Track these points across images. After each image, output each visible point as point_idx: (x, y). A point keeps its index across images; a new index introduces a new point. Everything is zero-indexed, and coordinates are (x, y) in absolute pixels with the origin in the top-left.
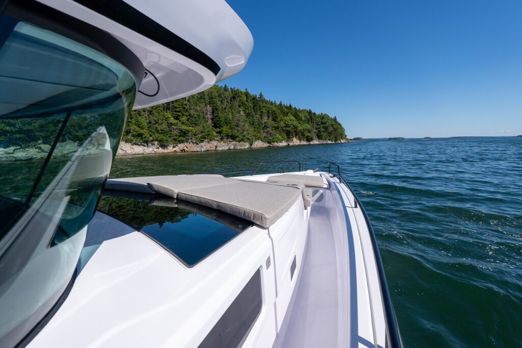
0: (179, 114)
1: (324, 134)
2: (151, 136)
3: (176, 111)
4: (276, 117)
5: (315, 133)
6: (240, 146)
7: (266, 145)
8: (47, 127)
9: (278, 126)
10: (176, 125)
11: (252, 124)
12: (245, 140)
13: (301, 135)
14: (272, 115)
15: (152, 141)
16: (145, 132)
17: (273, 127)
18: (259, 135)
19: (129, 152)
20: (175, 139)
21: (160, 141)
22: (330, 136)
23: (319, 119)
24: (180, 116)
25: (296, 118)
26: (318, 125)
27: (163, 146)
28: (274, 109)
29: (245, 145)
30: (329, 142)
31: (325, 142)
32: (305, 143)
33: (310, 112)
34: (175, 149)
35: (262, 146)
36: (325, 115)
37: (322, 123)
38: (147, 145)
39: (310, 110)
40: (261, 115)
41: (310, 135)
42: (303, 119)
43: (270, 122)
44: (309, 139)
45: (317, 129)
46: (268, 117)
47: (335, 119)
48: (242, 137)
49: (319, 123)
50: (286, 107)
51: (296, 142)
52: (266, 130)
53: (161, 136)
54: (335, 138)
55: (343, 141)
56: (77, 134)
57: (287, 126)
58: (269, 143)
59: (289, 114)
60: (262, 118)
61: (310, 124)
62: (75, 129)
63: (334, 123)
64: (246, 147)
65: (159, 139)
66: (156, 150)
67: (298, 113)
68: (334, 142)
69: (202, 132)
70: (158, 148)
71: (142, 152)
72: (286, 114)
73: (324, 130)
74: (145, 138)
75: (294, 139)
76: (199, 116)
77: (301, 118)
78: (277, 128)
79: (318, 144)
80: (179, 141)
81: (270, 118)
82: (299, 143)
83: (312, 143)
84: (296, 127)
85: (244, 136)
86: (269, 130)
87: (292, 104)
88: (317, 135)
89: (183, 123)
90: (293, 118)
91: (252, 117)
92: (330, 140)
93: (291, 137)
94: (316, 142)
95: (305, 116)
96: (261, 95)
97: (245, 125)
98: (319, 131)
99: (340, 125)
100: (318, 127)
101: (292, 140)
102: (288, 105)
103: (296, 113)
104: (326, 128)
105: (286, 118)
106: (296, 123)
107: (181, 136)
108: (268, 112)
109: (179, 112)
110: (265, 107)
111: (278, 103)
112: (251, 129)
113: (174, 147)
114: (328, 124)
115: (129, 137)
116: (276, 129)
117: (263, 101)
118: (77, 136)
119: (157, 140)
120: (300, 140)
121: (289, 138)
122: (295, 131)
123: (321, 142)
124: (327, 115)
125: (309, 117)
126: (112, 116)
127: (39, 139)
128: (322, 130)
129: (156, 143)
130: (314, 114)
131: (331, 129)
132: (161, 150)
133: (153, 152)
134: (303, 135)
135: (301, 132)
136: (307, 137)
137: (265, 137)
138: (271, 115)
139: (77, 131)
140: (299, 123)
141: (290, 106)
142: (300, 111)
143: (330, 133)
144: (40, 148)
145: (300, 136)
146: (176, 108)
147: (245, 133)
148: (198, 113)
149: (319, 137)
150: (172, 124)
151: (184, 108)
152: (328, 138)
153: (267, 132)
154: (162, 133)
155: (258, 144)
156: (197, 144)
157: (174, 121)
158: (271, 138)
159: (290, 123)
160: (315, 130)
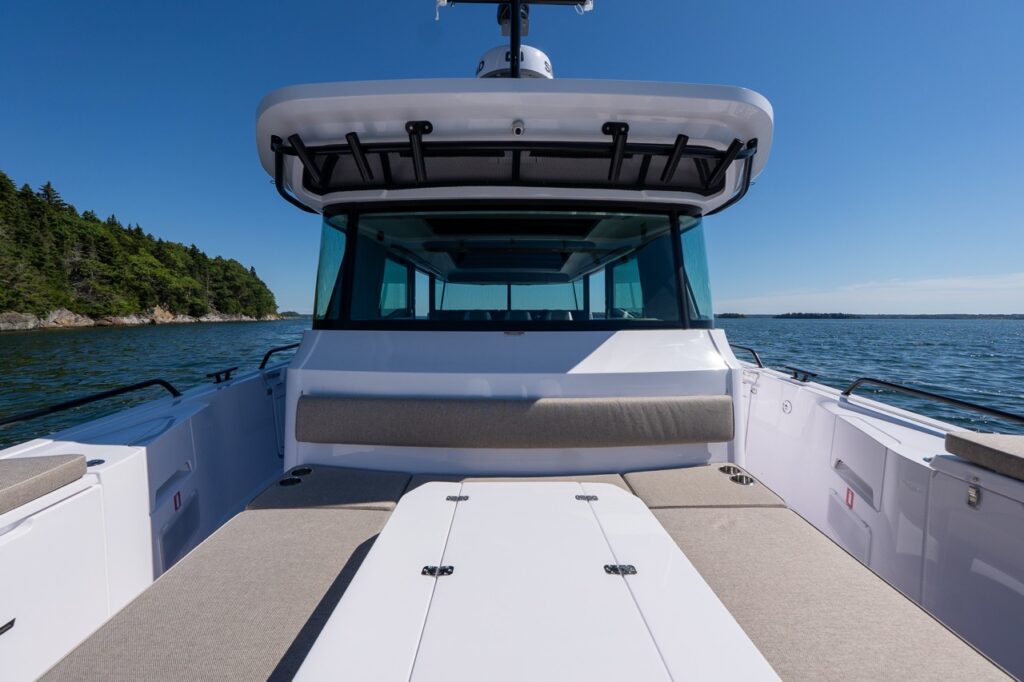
1: (233, 302)
4: (111, 254)
5: (210, 297)
6: (10, 322)
7: (86, 322)
9: (117, 277)
11: (38, 264)
12: (22, 305)
13: (173, 300)
14: (98, 248)
17: (103, 277)
18: (63, 294)
22: (245, 307)
23: (219, 268)
25: (161, 261)
26: (215, 281)
28: (102, 232)
29: (26, 321)
30: (245, 318)
31: (234, 319)
32: (187, 319)
33: (193, 252)
35: (72, 324)
36: (231, 261)
37: (226, 278)
39: (193, 246)
40: (57, 244)
41: (198, 301)
42: (181, 264)
43: (93, 262)
44: (195, 311)
45: (214, 289)
46: (85, 250)
47: (253, 273)
48: (10, 298)
49: (220, 277)
50: (129, 232)
51: (162, 315)
52: (81, 284)
54: (258, 310)
55: (273, 318)
57: (139, 276)
58: (92, 316)
59: (142, 250)
60: (62, 252)
61: (198, 278)
63: (253, 281)
64: (31, 325)
67: (166, 250)
68: (254, 319)
72: (135, 250)
73: (232, 293)
75: (158, 311)
77: (175, 262)
78: (113, 281)
79: (220, 322)
81: (93, 255)
82: (170, 320)
83: (204, 319)
84: (160, 283)
85: (17, 295)
86: (92, 282)
87: (141, 226)
88: (215, 303)
90: (152, 259)
91: (35, 245)
92: (246, 315)
93: (149, 303)
94: (213, 317)
95: (182, 260)
96: (48, 190)
97: (14, 265)
98: (219, 294)
99: (263, 284)
100: (215, 285)
101: (152, 312)
102: (134, 227)
103: (161, 250)
104: (236, 289)
105: (134, 258)
106: (163, 272)
108: (82, 238)
110: (68, 223)
111: (103, 218)
112: (39, 279)
114: (238, 280)
116: (111, 283)
117: (59, 207)
120: (173, 311)
121: (144, 306)
122: (160, 293)
123: (227, 318)
124: (236, 262)
125: (192, 262)
128: (228, 292)
130: (204, 255)
131: (246, 292)
134: (180, 300)
135: (174, 294)
136: (192, 306)
137: (79, 301)
138: (93, 248)
140: (171, 273)
141: (139, 230)
142: (170, 246)
143: (245, 300)
145: (174, 303)
147: (18, 287)
149: (221, 308)
152: (242, 310)
153: (85, 290)
155: (62, 318)
158: (98, 305)
159: (147, 270)
160: (209, 292)
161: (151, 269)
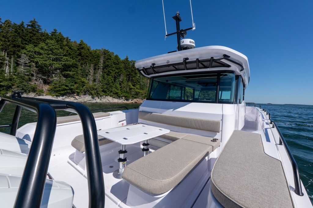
0: (135, 83)
2: (122, 94)
3: (133, 82)
8: (79, 88)
10: (134, 89)
15: (122, 97)
16: (119, 92)
19: (111, 101)
20: (133, 97)
21: (125, 97)
24: (135, 84)
27: (127, 100)
34: (132, 101)
38: (120, 98)
53: (126, 95)
56: (92, 92)
62: (91, 90)
65: (125, 96)
66: (123, 101)
69: (145, 93)
70: (124, 100)
71: (117, 102)
74: (119, 95)
76: (144, 85)
80: (134, 97)
89: (137, 88)
98: (205, 96)
107: (135, 95)
109: (135, 82)
113: (132, 100)
115: (112, 94)
118: (91, 93)
119: (124, 96)
126: (109, 85)
127: (75, 93)
129: (124, 98)
132: (126, 102)
133: (122, 102)
139: (92, 91)
144: (75, 98)
146: (134, 80)
148: (144, 83)
150: (132, 89)
151: (138, 81)
154: (126, 93)
156: (142, 99)
157: (133, 87)
160: (202, 96)
161: (189, 90)
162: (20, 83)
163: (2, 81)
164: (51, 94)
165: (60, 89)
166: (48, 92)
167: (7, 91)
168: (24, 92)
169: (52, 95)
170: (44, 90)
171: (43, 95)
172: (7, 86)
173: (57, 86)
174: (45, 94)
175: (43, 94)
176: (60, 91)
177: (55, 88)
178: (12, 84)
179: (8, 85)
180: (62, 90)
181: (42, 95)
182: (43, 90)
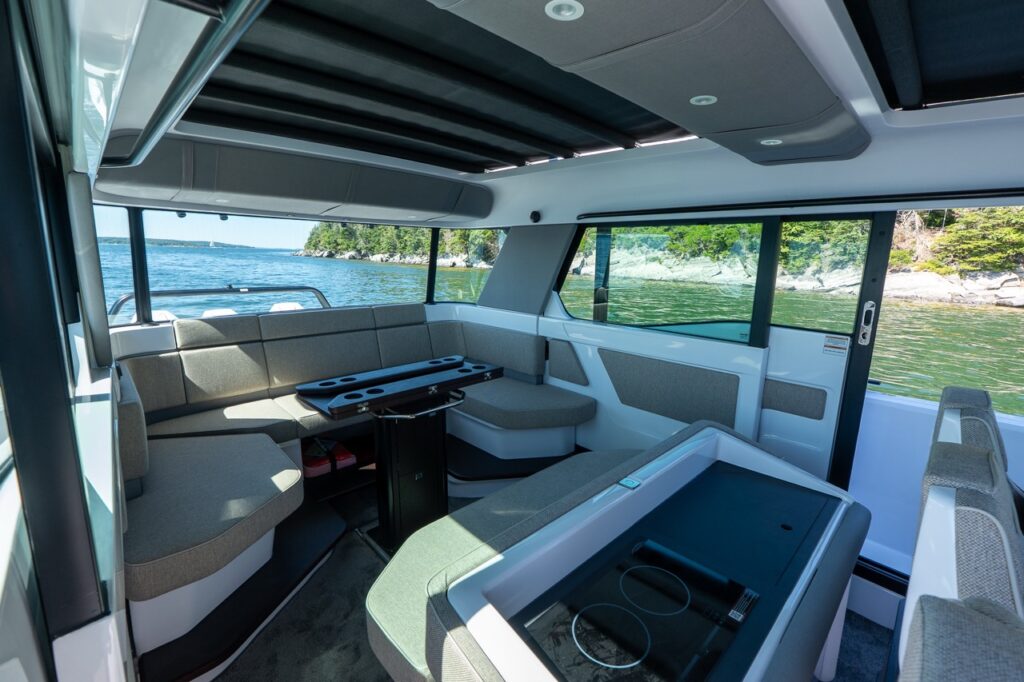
162: (843, 233)
163: (802, 232)
164: (940, 266)
165: (982, 243)
166: (930, 257)
167: (809, 257)
168: (850, 260)
169: (942, 270)
170: (919, 250)
171: (909, 271)
172: (808, 245)
173: (975, 232)
174: (916, 268)
175: (908, 266)
176: (980, 253)
177: (961, 240)
178: (822, 238)
179: (813, 240)
180: (991, 251)
181: (904, 271)
182: (912, 253)
